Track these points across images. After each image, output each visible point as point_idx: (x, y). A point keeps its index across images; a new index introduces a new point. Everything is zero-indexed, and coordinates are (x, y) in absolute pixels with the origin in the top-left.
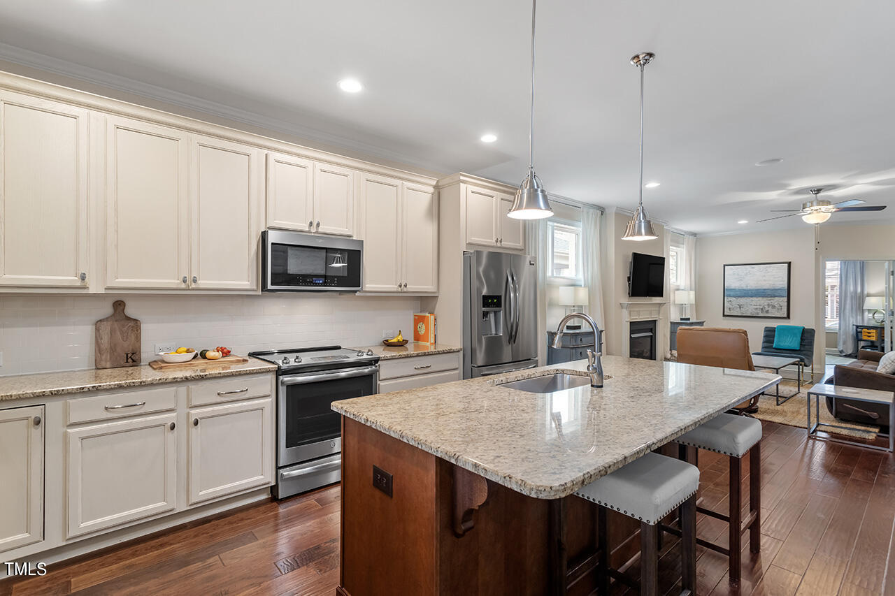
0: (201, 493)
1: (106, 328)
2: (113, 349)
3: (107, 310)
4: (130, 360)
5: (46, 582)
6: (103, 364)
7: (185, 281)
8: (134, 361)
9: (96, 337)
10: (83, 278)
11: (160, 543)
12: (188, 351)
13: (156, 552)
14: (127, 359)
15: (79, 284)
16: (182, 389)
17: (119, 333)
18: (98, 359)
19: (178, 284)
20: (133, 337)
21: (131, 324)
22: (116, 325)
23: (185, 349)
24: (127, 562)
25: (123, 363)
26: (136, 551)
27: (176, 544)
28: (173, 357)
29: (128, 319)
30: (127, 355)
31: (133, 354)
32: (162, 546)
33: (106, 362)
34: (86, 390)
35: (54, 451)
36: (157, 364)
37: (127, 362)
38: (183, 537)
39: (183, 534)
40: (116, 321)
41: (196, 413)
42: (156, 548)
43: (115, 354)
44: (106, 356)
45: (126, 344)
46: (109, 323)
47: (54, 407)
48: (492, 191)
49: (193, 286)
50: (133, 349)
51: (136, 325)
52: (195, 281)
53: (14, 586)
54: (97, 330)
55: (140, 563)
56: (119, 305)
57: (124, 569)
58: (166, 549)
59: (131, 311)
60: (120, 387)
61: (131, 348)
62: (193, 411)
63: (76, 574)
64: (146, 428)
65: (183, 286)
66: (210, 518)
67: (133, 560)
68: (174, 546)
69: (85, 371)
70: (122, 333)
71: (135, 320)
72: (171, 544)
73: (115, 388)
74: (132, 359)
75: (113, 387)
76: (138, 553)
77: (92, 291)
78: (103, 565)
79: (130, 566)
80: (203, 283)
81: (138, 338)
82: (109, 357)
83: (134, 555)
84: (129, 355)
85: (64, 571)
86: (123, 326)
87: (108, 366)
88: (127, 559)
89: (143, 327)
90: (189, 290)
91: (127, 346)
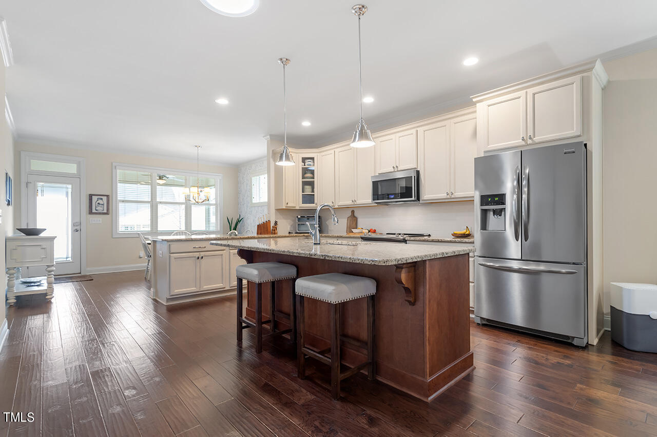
9: (347, 223)
17: (351, 222)
20: (354, 223)
22: (352, 219)
29: (354, 217)
48: (512, 94)
51: (356, 219)
54: (348, 220)
56: (353, 212)
59: (356, 214)
82: (349, 230)
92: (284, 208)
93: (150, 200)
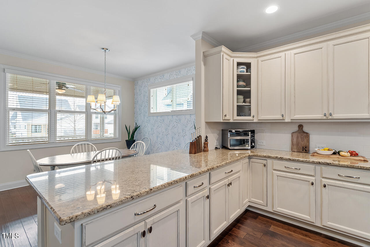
0: (328, 223)
1: (295, 136)
2: (298, 144)
3: (296, 129)
4: (304, 150)
5: (266, 221)
6: (294, 150)
7: (325, 115)
8: (306, 151)
9: (292, 140)
10: (283, 116)
11: (306, 234)
12: (329, 150)
13: (302, 236)
14: (303, 149)
15: (281, 118)
16: (318, 167)
17: (300, 139)
18: (292, 147)
19: (322, 117)
20: (306, 140)
21: (305, 135)
22: (299, 135)
23: (328, 149)
24: (290, 232)
25: (301, 151)
26: (296, 231)
27: (312, 239)
28: (322, 152)
29: (304, 132)
30: (303, 147)
31: (306, 147)
32: (306, 236)
33: (295, 149)
34: (278, 158)
35: (269, 177)
36: (315, 154)
37: (303, 151)
38: (316, 238)
39: (317, 237)
40: (299, 133)
41: (325, 181)
42: (303, 235)
43: (298, 146)
44: (295, 147)
45: (303, 143)
46: (296, 134)
47: (269, 161)
49: (330, 117)
50: (305, 146)
51: (307, 135)
52: (331, 115)
53: (259, 217)
54: (292, 136)
55: (294, 236)
56: (301, 126)
57: (288, 234)
58: (306, 238)
59: (305, 129)
60: (290, 160)
61: (305, 145)
62: (323, 180)
63: (274, 225)
64: (301, 180)
65: (325, 118)
66: (336, 239)
67: (293, 233)
68: (311, 239)
69: (287, 151)
70: (301, 138)
71: (307, 133)
72: (310, 238)
73: (288, 160)
74: (305, 150)
75: (287, 159)
76: (296, 232)
77: (286, 121)
78: (283, 228)
79: (290, 234)
80: (335, 116)
81: (308, 141)
82: (296, 147)
83: (294, 232)
84: (304, 148)
85: (272, 221)
86: (302, 135)
87: (296, 151)
88: (291, 231)
89: (310, 136)
90: (328, 119)
91: (303, 144)
92: (222, 121)
93: (48, 109)
